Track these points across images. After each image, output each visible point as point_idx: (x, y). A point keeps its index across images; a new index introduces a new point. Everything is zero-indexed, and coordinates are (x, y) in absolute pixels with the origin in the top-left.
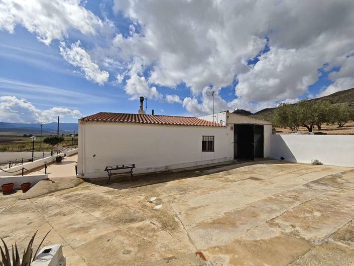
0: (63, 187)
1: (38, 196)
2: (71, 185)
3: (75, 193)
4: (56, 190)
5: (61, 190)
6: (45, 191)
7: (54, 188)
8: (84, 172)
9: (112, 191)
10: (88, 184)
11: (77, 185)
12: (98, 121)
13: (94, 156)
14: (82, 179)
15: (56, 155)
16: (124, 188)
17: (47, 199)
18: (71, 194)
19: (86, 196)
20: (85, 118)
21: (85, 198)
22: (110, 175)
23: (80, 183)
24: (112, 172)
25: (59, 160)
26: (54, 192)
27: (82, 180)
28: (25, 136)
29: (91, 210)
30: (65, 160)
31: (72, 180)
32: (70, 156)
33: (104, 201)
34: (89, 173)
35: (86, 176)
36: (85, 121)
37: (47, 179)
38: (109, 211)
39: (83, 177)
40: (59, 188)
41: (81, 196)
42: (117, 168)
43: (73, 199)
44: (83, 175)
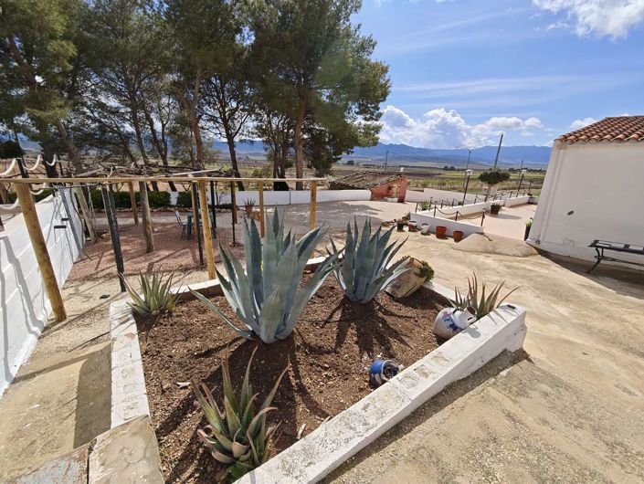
0: (503, 252)
1: (472, 252)
2: (516, 252)
3: (523, 265)
4: (494, 253)
5: (500, 254)
6: (480, 249)
7: (490, 249)
8: (541, 239)
9: (601, 290)
10: (546, 261)
11: (525, 256)
12: (601, 139)
13: (571, 213)
14: (535, 248)
15: (491, 202)
16: (632, 295)
17: (481, 258)
18: (515, 264)
19: (540, 276)
20: (570, 135)
21: (539, 279)
22: (600, 258)
23: (531, 255)
24: (607, 253)
25: (495, 210)
26: (490, 253)
27: (535, 251)
28: (446, 169)
29: (550, 300)
30: (503, 213)
31: (518, 246)
32: (511, 207)
33: (578, 296)
34: (550, 243)
35: (543, 246)
36: (569, 142)
37: (482, 234)
38: (589, 317)
39: (537, 246)
40: (497, 251)
41: (532, 274)
42: (626, 249)
43: (520, 273)
44: (538, 242)
